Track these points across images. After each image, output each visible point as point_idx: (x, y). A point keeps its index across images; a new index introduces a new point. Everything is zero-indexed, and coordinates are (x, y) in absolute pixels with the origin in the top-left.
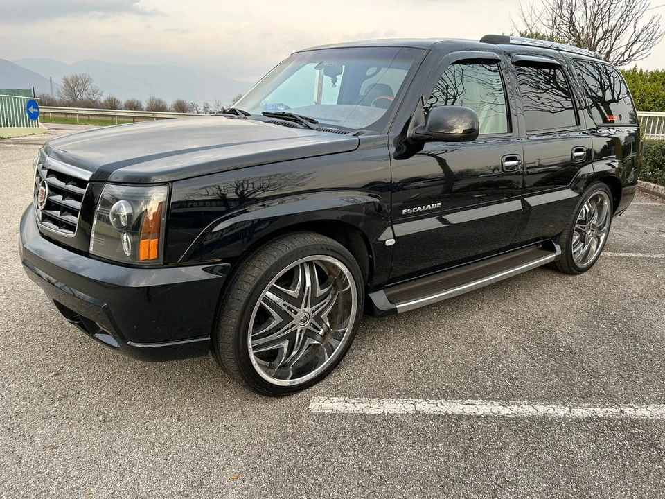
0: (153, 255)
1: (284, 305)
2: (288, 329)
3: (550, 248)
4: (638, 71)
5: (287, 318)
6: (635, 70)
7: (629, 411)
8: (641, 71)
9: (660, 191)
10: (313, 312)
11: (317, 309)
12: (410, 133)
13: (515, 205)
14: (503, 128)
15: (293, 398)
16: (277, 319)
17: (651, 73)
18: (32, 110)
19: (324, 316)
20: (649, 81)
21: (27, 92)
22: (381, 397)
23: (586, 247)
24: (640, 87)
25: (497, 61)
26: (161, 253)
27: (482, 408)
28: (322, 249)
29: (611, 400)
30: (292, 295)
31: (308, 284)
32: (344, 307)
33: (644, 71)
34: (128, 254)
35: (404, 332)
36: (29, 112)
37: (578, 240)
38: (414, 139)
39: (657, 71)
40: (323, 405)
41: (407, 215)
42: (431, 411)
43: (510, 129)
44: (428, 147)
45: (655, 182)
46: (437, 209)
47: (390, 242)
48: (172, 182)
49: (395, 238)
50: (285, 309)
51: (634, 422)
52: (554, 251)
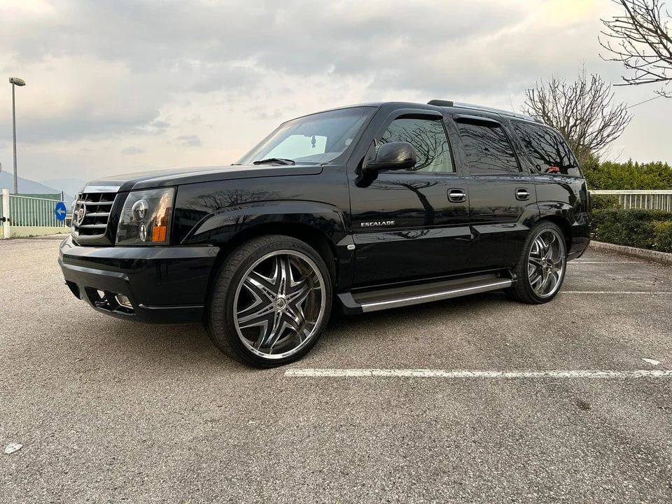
0: (163, 238)
1: (264, 289)
2: (267, 310)
3: (506, 276)
4: (634, 165)
5: (266, 301)
6: (630, 163)
7: (551, 374)
8: (637, 164)
9: (637, 253)
10: (288, 299)
11: (292, 297)
12: (364, 166)
13: (465, 231)
14: (449, 169)
15: (273, 371)
16: (259, 301)
17: (647, 165)
18: (60, 211)
19: (298, 305)
20: (645, 173)
21: (57, 196)
22: (345, 369)
23: (545, 281)
24: (637, 179)
25: (440, 118)
26: (168, 238)
27: (428, 373)
28: (294, 245)
29: (539, 369)
30: (270, 282)
31: (284, 275)
32: (316, 301)
33: (640, 164)
34: (144, 241)
35: (374, 337)
36: (57, 214)
37: (535, 273)
38: (368, 169)
39: (653, 164)
40: (296, 373)
41: (365, 227)
42: (385, 375)
43: (455, 170)
44: (382, 177)
45: (632, 245)
46: (390, 226)
47: (351, 247)
48: (178, 186)
49: (355, 244)
50: (265, 293)
51: (553, 379)
52: (510, 277)
